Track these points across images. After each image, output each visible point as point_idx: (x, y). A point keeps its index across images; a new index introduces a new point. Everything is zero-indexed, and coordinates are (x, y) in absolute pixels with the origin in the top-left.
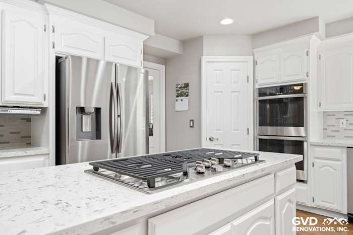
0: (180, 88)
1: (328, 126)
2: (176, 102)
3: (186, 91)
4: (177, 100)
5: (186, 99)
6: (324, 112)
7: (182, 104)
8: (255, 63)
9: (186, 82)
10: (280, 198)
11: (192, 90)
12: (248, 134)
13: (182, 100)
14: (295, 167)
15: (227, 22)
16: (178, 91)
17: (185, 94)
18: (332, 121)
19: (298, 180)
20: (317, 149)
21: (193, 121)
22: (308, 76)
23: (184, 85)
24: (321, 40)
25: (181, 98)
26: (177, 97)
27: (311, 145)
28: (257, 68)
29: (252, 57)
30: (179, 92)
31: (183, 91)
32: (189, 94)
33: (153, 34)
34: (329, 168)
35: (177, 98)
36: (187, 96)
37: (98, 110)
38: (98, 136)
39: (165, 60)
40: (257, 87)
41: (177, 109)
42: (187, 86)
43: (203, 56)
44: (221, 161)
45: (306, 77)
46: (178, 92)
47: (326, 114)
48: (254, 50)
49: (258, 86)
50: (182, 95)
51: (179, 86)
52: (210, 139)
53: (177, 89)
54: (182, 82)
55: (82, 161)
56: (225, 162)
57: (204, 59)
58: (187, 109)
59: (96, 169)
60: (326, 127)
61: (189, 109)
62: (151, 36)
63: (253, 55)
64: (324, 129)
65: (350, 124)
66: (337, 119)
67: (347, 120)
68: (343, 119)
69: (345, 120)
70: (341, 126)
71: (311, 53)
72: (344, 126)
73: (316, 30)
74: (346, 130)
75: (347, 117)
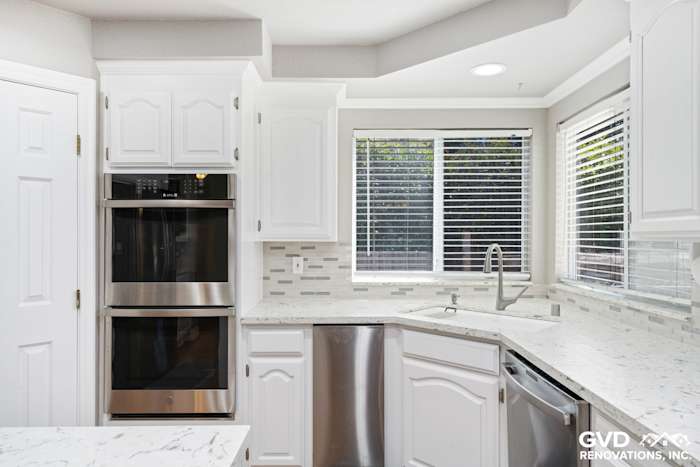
1: (272, 271)
6: (264, 243)
8: (102, 103)
12: (78, 307)
18: (278, 261)
20: (254, 333)
24: (264, 79)
27: (243, 325)
34: (276, 374)
40: (108, 170)
45: (233, 161)
47: (271, 248)
49: (112, 168)
60: (268, 274)
64: (265, 278)
65: (310, 267)
66: (288, 256)
67: (305, 260)
68: (298, 256)
69: (302, 258)
70: (295, 272)
71: (242, 103)
72: (300, 271)
73: (257, 50)
74: (302, 278)
75: (306, 253)
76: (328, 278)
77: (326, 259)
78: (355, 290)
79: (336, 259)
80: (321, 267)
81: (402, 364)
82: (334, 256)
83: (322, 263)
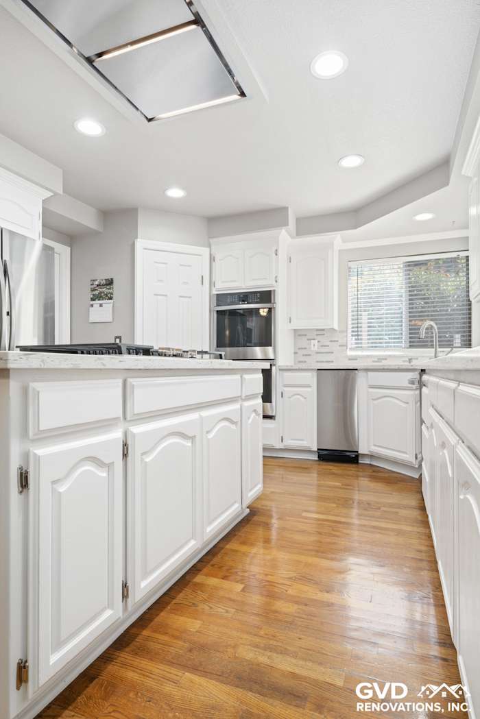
0: (98, 285)
1: (299, 349)
2: (91, 309)
3: (108, 291)
4: (92, 306)
5: (108, 305)
6: (295, 330)
7: (101, 312)
8: (212, 259)
9: (109, 277)
10: (246, 404)
11: (117, 289)
13: (101, 305)
14: (261, 374)
15: (175, 193)
16: (93, 290)
17: (107, 295)
18: (303, 342)
20: (286, 374)
21: (119, 338)
22: (276, 281)
23: (104, 281)
24: (292, 237)
25: (101, 302)
26: (93, 299)
27: (280, 370)
28: (216, 265)
29: (208, 250)
30: (97, 292)
31: (103, 291)
32: (114, 296)
33: (61, 192)
34: (299, 397)
35: (92, 302)
36: (111, 298)
39: (71, 237)
40: (215, 292)
41: (92, 319)
42: (110, 283)
43: (137, 238)
45: (274, 282)
46: (94, 293)
47: (298, 334)
48: (211, 240)
49: (216, 291)
50: (101, 297)
51: (97, 283)
53: (92, 287)
54: (101, 277)
57: (139, 244)
58: (110, 319)
60: (297, 351)
61: (113, 319)
62: (56, 194)
63: (210, 246)
64: (295, 353)
65: (322, 346)
66: (308, 339)
67: (318, 342)
68: (314, 339)
69: (316, 341)
70: (312, 349)
71: (280, 252)
72: (316, 349)
73: (285, 224)
74: (318, 353)
75: (319, 338)
76: (332, 353)
77: (331, 341)
78: (350, 359)
79: (337, 341)
80: (328, 346)
81: (368, 392)
82: (336, 339)
83: (328, 343)
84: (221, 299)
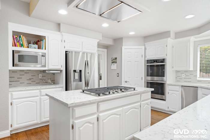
1: (177, 76)
2: (112, 66)
4: (112, 65)
6: (176, 71)
7: (114, 66)
8: (145, 49)
9: (116, 57)
11: (118, 60)
12: (142, 80)
13: (114, 65)
14: (150, 93)
15: (132, 33)
16: (112, 61)
18: (179, 74)
19: (151, 98)
21: (118, 74)
22: (166, 55)
24: (173, 39)
25: (114, 64)
26: (112, 63)
27: (167, 85)
28: (147, 51)
29: (144, 46)
30: (113, 61)
31: (114, 61)
32: (117, 62)
33: (102, 39)
34: (174, 94)
36: (116, 63)
37: (80, 71)
38: (81, 81)
39: (107, 47)
40: (146, 59)
41: (112, 68)
42: (116, 59)
43: (122, 46)
44: (121, 90)
45: (166, 56)
48: (145, 43)
51: (113, 59)
52: (125, 82)
54: (114, 57)
55: (73, 90)
56: (122, 90)
57: (123, 48)
58: (116, 69)
59: (83, 91)
63: (145, 45)
64: (176, 78)
65: (186, 76)
66: (181, 73)
68: (183, 73)
70: (183, 76)
71: (168, 46)
72: (184, 77)
73: (169, 36)
74: (185, 78)
75: (185, 73)
76: (191, 78)
78: (198, 81)
81: (202, 96)
82: (192, 74)
83: (189, 75)
84: (148, 61)
